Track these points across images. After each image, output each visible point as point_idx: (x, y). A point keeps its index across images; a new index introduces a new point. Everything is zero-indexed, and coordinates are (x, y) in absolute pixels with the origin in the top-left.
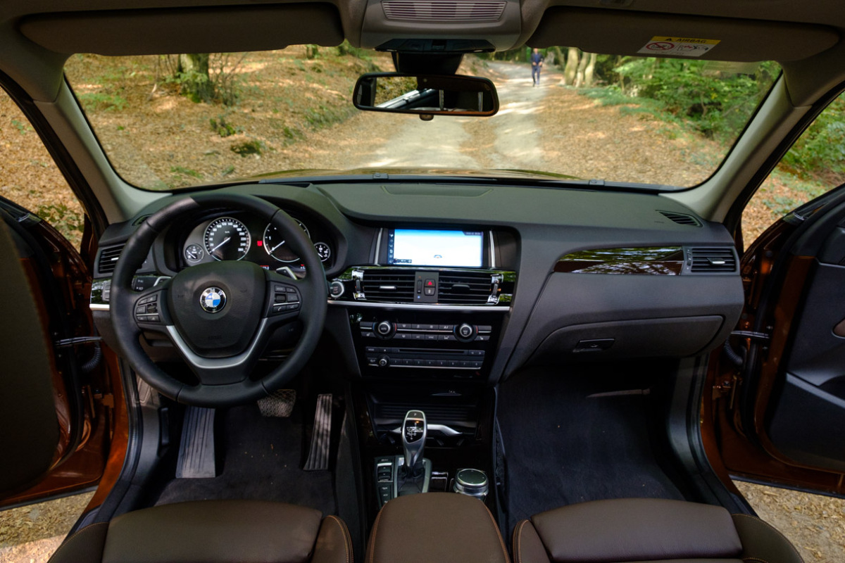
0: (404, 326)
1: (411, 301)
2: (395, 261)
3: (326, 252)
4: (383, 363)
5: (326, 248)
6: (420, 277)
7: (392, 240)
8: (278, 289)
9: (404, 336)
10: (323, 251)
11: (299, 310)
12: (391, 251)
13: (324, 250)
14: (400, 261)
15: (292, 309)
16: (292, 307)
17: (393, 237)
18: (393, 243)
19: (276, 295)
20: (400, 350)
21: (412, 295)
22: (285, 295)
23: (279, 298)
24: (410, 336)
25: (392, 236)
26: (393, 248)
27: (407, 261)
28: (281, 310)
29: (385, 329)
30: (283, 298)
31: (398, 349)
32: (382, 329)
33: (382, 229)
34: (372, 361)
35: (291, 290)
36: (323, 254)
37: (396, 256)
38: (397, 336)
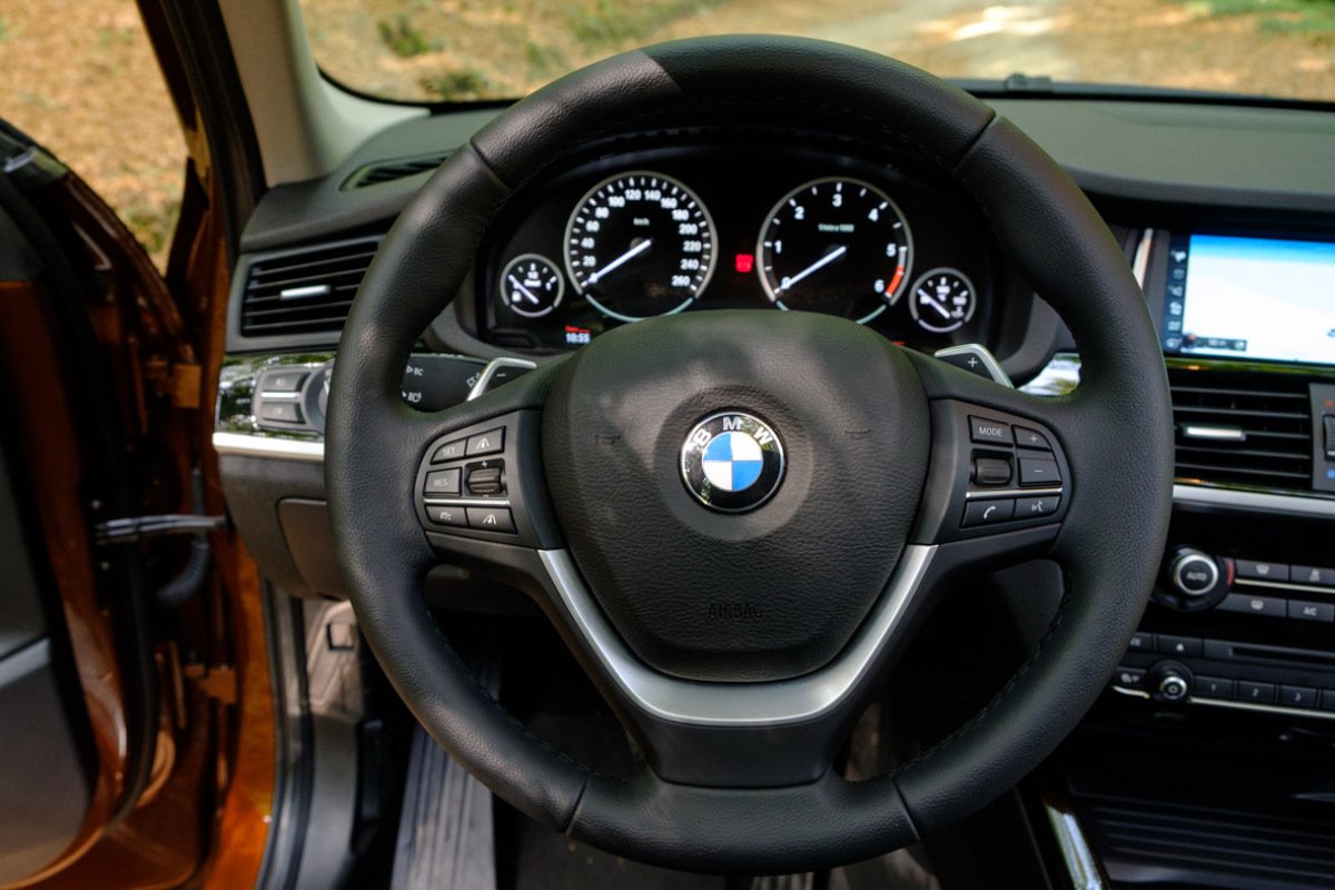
0: (1263, 569)
1: (1305, 487)
2: (1188, 341)
3: (960, 300)
4: (1173, 689)
5: (963, 287)
6: (1330, 404)
7: (1178, 273)
8: (984, 431)
9: (1257, 604)
10: (950, 297)
11: (1062, 521)
12: (1175, 308)
13: (955, 292)
14: (1204, 342)
15: (1037, 515)
16: (1037, 506)
17: (1185, 262)
18: (1182, 282)
19: (977, 455)
20: (1236, 650)
21: (1308, 467)
22: (1007, 457)
23: (985, 468)
24: (1278, 606)
25: (1180, 256)
26: (1181, 300)
27: (1231, 344)
28: (993, 519)
29: (1202, 577)
30: (1000, 468)
31: (1226, 647)
32: (1191, 576)
33: (1149, 233)
34: (1126, 678)
35: (1034, 439)
36: (949, 305)
37: (1191, 327)
38: (1233, 601)
